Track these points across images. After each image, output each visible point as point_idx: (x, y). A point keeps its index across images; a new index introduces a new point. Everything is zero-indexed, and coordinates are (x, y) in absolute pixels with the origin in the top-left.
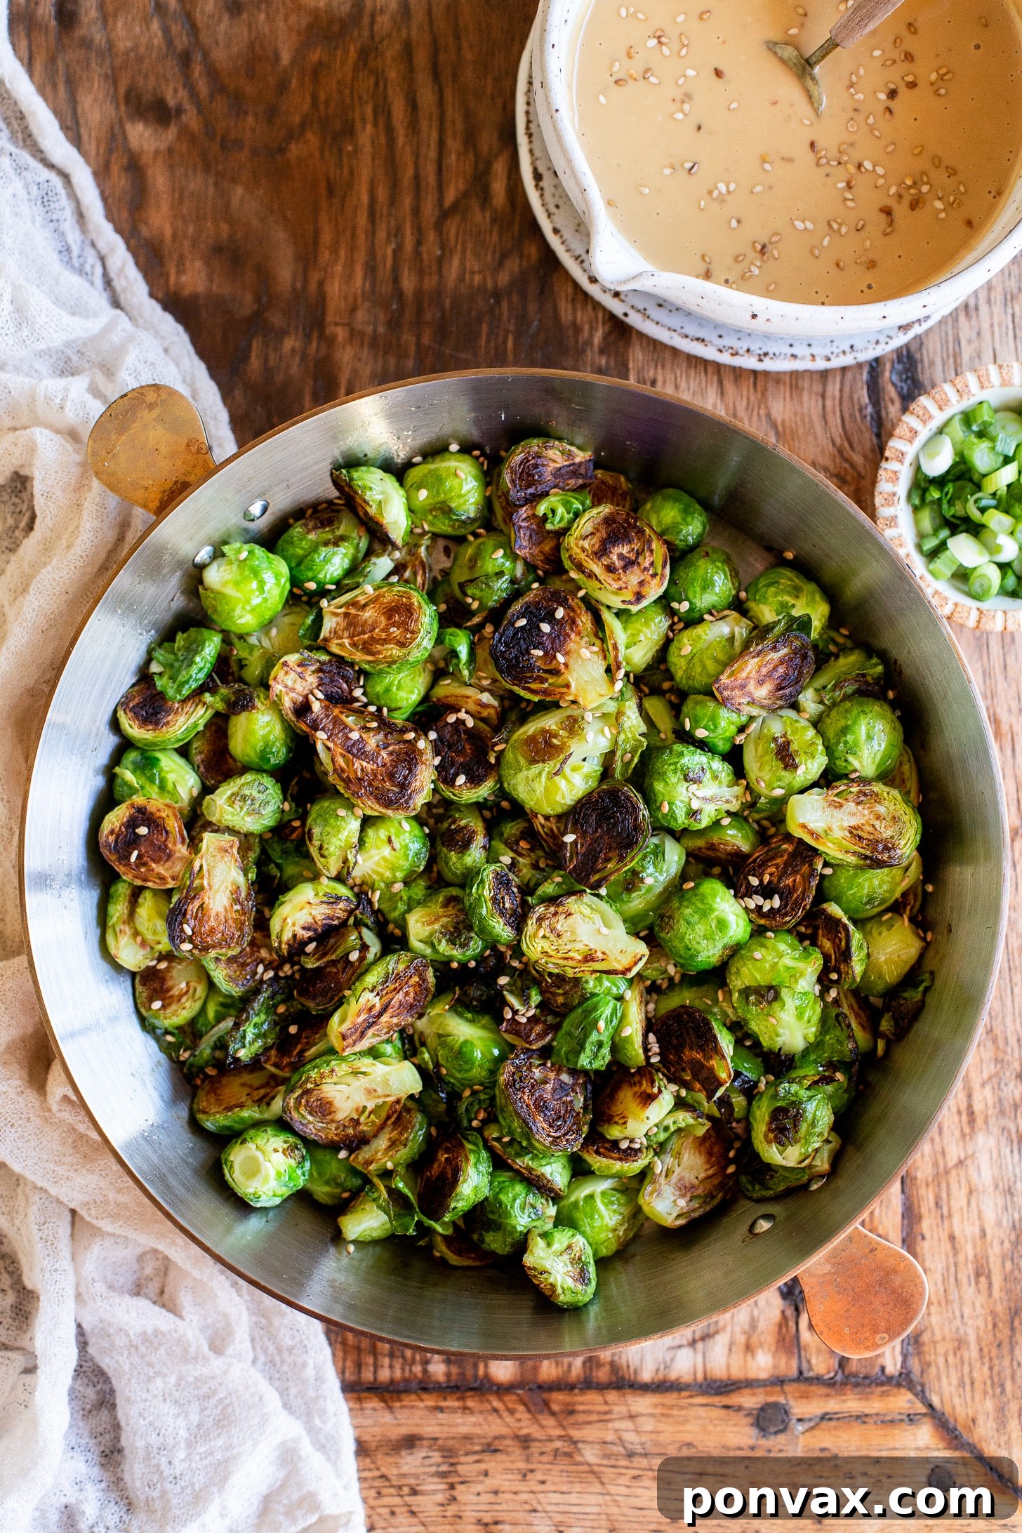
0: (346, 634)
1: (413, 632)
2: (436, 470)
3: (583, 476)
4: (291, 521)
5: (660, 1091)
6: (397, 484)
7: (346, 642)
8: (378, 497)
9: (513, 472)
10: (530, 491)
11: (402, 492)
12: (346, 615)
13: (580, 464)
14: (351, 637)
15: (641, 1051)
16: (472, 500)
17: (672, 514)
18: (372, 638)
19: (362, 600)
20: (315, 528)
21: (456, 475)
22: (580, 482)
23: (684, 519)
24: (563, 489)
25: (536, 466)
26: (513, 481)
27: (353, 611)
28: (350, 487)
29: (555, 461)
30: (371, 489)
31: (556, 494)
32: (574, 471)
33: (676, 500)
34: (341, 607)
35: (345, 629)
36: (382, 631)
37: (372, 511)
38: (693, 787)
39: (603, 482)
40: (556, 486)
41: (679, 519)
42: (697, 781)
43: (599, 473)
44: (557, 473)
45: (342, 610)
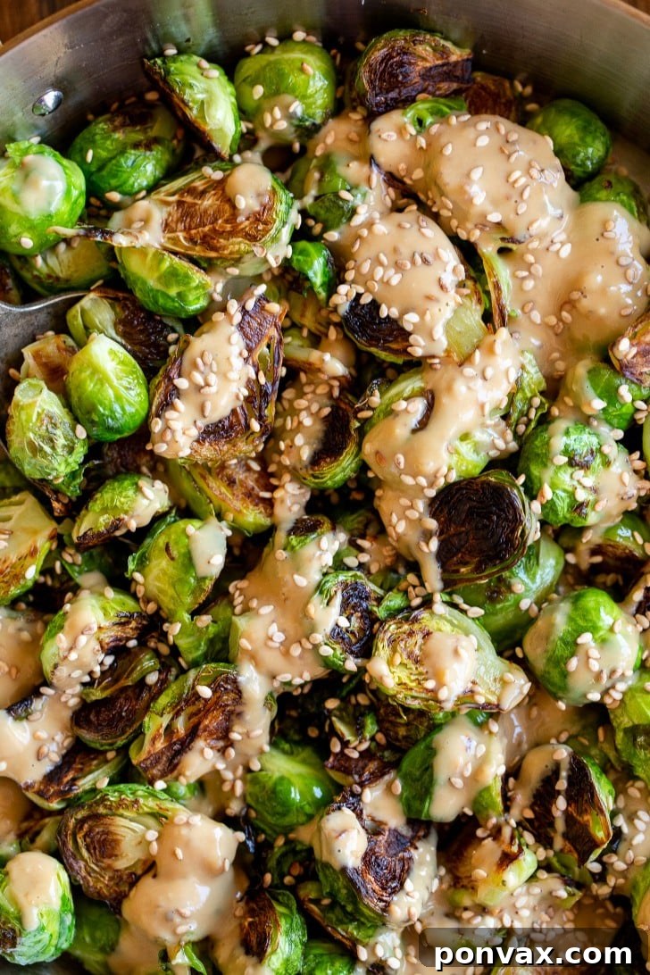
0: (181, 226)
1: (266, 223)
2: (277, 62)
3: (457, 79)
4: (90, 117)
5: (521, 850)
6: (224, 79)
7: (181, 235)
8: (200, 96)
9: (372, 71)
10: (393, 95)
11: (230, 89)
12: (180, 203)
13: (456, 63)
14: (187, 230)
15: (499, 800)
16: (320, 102)
17: (568, 132)
18: (214, 230)
19: (200, 185)
20: (123, 125)
21: (302, 70)
22: (455, 86)
23: (582, 139)
24: (433, 94)
25: (401, 64)
26: (371, 82)
27: (189, 199)
28: (165, 81)
29: (424, 59)
30: (191, 86)
31: (424, 101)
32: (447, 72)
33: (573, 114)
34: (173, 194)
35: (180, 220)
36: (227, 221)
37: (193, 114)
38: (579, 474)
39: (483, 87)
40: (424, 90)
41: (576, 139)
42: (585, 466)
43: (479, 76)
44: (427, 75)
45: (175, 198)
